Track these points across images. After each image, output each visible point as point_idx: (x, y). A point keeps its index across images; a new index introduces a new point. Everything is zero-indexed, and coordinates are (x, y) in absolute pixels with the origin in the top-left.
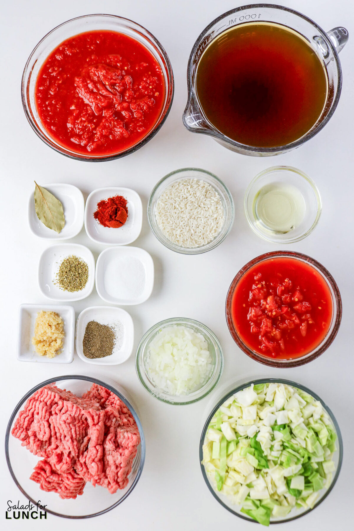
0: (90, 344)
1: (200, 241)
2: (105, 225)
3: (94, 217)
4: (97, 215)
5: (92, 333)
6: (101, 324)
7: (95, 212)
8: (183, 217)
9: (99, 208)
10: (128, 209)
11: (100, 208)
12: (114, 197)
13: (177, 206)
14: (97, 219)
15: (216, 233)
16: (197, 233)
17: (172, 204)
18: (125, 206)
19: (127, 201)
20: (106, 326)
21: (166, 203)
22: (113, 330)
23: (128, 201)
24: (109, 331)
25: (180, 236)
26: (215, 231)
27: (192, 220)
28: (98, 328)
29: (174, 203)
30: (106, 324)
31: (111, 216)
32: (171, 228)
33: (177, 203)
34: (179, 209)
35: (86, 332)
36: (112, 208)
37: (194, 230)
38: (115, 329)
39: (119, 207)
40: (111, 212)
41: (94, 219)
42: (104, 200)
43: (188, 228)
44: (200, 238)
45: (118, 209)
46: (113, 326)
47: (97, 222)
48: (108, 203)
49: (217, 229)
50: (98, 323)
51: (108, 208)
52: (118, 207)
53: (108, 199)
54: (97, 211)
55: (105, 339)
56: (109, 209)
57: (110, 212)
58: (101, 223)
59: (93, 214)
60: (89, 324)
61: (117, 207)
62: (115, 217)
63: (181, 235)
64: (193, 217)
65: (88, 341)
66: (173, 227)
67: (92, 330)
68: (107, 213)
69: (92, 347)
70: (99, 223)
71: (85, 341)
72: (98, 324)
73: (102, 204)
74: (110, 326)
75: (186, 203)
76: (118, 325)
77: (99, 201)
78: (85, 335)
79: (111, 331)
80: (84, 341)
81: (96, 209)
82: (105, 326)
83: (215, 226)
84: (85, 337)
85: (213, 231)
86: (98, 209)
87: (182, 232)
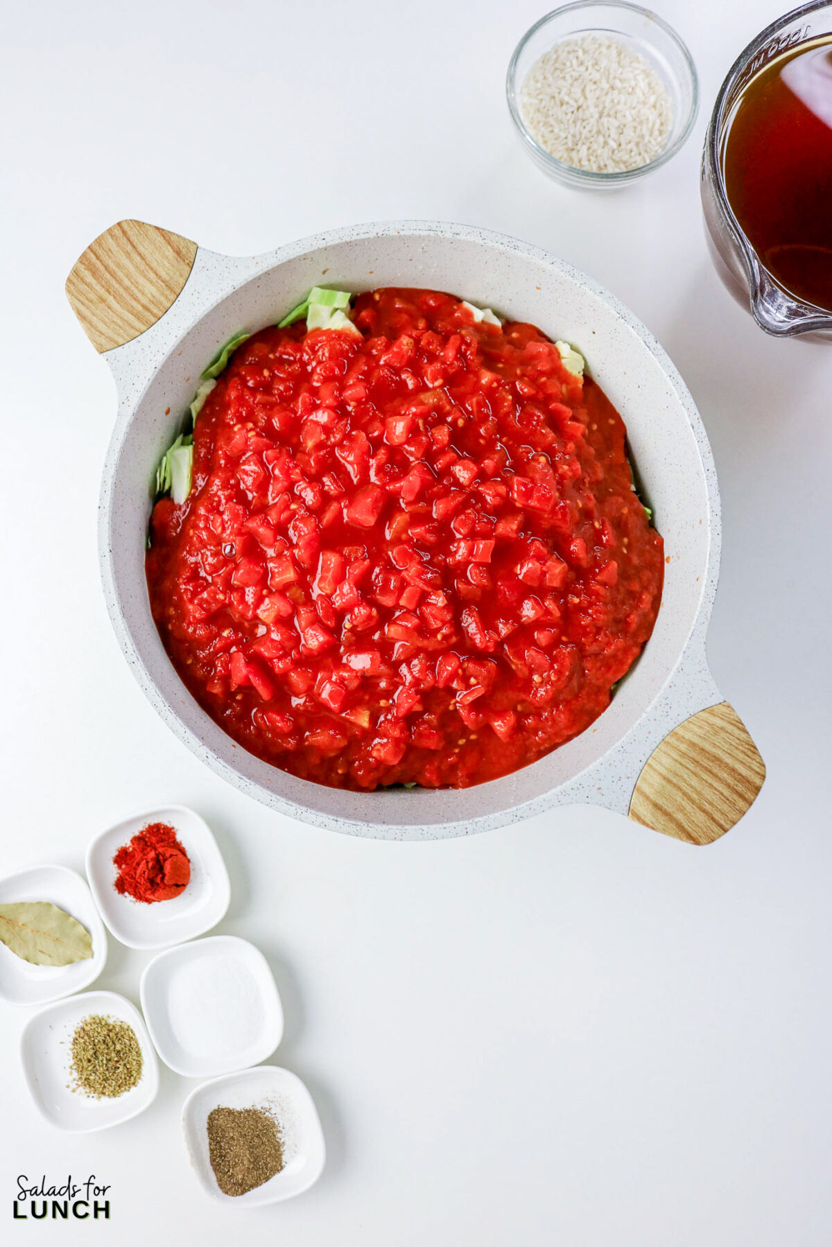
0: (229, 1161)
1: (633, 160)
2: (149, 901)
3: (117, 891)
4: (121, 886)
5: (223, 1136)
6: (238, 1109)
7: (116, 879)
8: (585, 118)
9: (120, 867)
10: (185, 845)
11: (123, 866)
12: (142, 832)
13: (566, 98)
14: (126, 894)
15: (665, 136)
16: (623, 146)
17: (554, 97)
18: (174, 841)
19: (173, 828)
20: (250, 1111)
21: (540, 97)
22: (267, 1114)
23: (176, 827)
24: (260, 1118)
25: (589, 160)
26: (661, 133)
27: (605, 120)
28: (233, 1121)
29: (556, 95)
30: (248, 1107)
31: (152, 881)
32: (566, 146)
33: (564, 91)
34: (572, 102)
35: (211, 1139)
36: (147, 862)
37: (615, 141)
38: (273, 1111)
39: (161, 850)
40: (149, 874)
41: (121, 896)
42: (124, 845)
43: (601, 139)
44: (633, 154)
45: (161, 857)
46: (266, 1105)
47: (128, 900)
48: (134, 849)
49: (663, 128)
50: (231, 1108)
51: (138, 864)
52: (159, 853)
53: (132, 841)
54: (118, 876)
55: (256, 1140)
56: (141, 866)
57: (146, 873)
58: (137, 899)
59: (114, 887)
60: (211, 1118)
61: (157, 855)
62: (162, 879)
63: (591, 157)
64: (605, 114)
65: (221, 1156)
66: (570, 145)
67: (223, 1130)
68: (140, 875)
69: (234, 1166)
70: (134, 899)
71: (214, 1160)
72: (230, 1112)
73: (123, 857)
74: (259, 1108)
75: (582, 86)
76: (275, 1099)
77: (115, 853)
78: (210, 1144)
79: (266, 1118)
80: (212, 1160)
81: (113, 872)
82: (248, 1111)
83: (658, 122)
84: (212, 1150)
85: (656, 133)
86: (120, 871)
87: (591, 151)
